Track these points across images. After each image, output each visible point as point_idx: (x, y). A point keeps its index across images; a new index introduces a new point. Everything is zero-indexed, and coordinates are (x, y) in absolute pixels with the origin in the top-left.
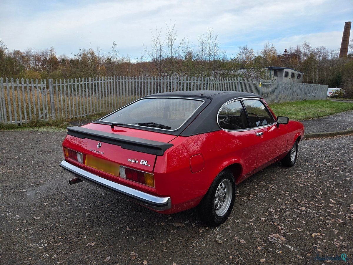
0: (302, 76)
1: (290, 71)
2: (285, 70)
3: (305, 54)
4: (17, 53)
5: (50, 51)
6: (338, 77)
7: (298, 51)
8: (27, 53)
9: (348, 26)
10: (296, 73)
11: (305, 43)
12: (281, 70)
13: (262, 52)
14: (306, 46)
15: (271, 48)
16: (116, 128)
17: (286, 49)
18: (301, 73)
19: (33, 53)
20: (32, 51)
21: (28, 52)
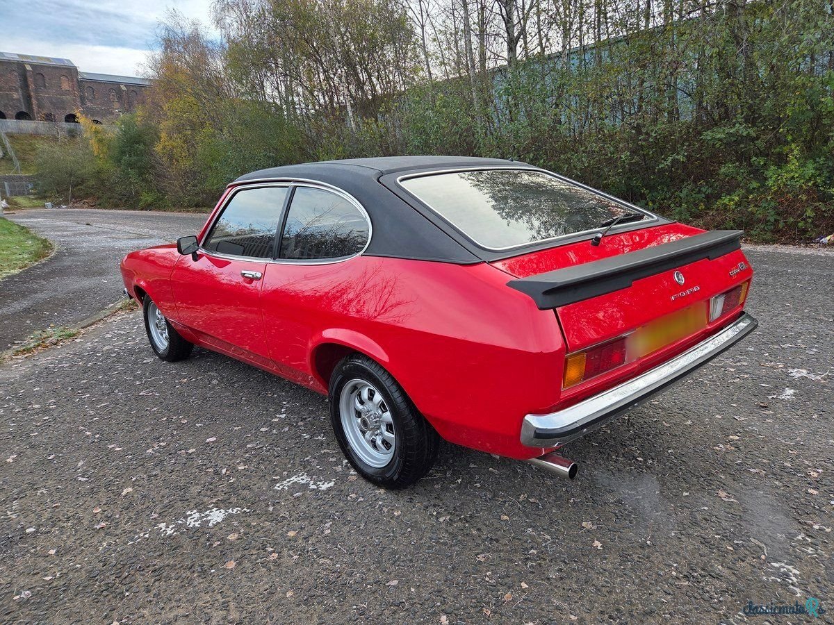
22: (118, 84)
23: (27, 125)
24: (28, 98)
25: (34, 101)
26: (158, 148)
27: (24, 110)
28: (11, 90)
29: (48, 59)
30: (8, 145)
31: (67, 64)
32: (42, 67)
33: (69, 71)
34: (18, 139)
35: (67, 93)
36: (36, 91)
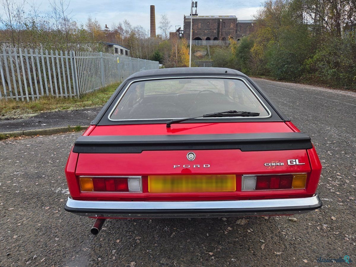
0: (129, 53)
1: (119, 48)
2: (115, 46)
3: (127, 32)
6: (157, 55)
7: (120, 28)
9: (152, 8)
10: (124, 50)
11: (126, 21)
12: (111, 46)
13: (87, 26)
14: (126, 23)
15: (94, 22)
16: (173, 126)
17: (106, 25)
18: (128, 50)
22: (251, 23)
23: (216, 42)
24: (218, 32)
25: (220, 33)
26: (252, 50)
27: (216, 37)
28: (214, 29)
29: (228, 16)
30: (209, 50)
31: (234, 17)
32: (225, 19)
33: (234, 20)
34: (212, 47)
35: (232, 29)
36: (222, 29)
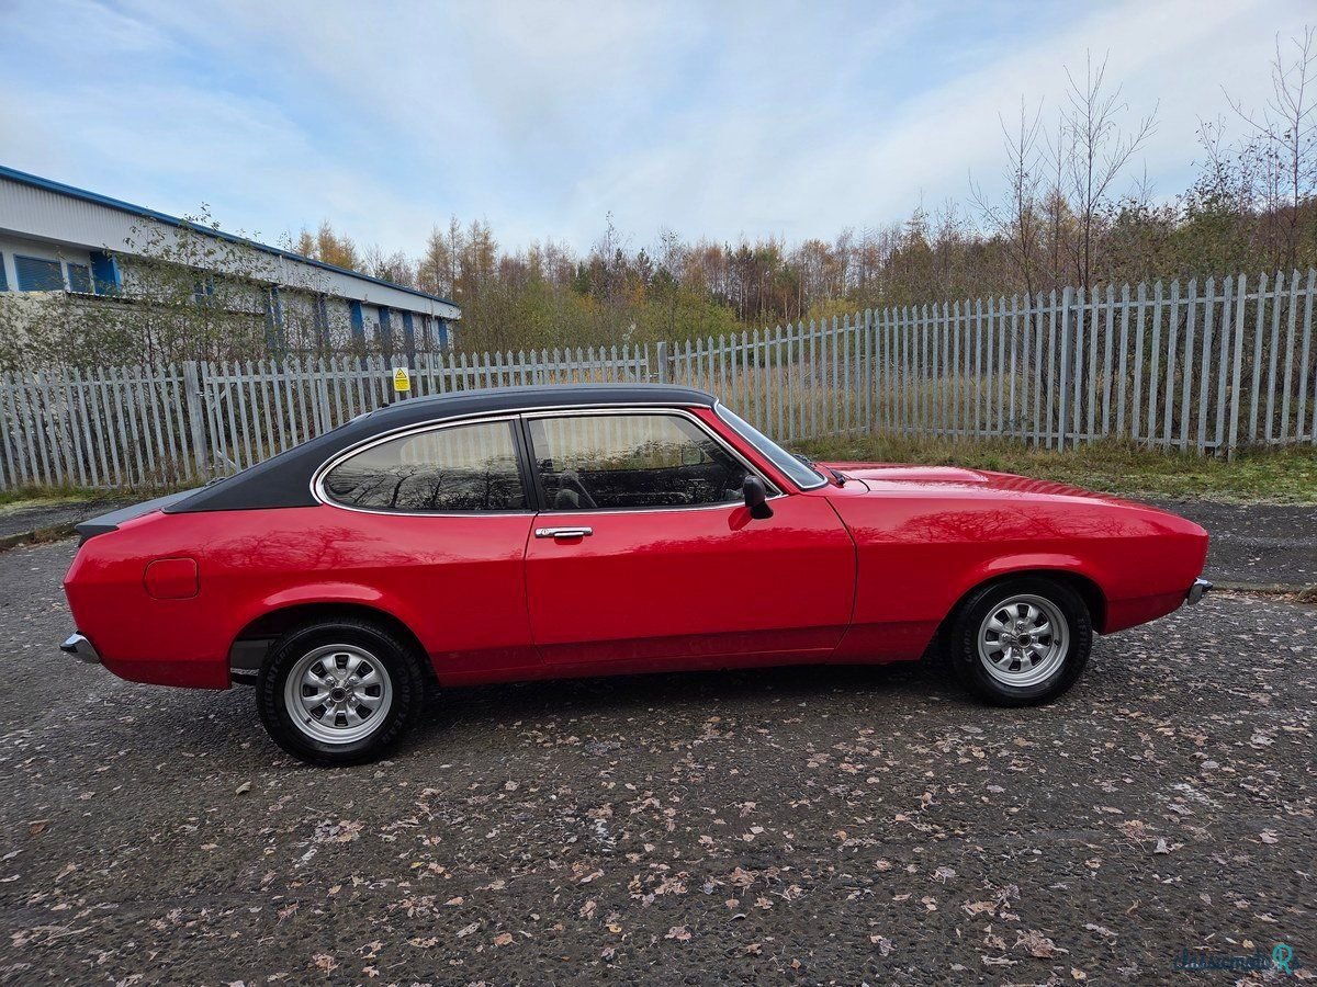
4: (814, 249)
5: (907, 227)
8: (839, 244)
19: (856, 241)
20: (855, 236)
21: (843, 240)
